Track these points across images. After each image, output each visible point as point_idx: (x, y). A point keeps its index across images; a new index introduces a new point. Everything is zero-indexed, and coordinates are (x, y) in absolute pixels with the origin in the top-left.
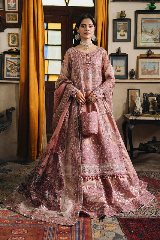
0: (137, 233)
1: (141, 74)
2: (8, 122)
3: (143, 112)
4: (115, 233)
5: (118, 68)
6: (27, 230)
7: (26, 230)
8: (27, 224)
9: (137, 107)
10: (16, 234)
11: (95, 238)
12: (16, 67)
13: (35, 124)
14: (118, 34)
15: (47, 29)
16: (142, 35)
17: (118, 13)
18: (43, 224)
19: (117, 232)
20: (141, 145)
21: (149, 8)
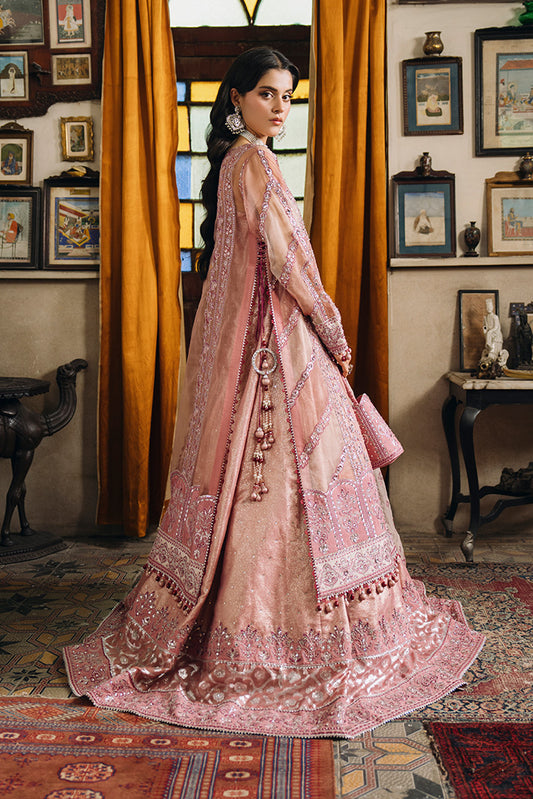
0: (490, 775)
1: (501, 237)
2: (65, 407)
3: (511, 364)
4: (415, 776)
5: (423, 222)
6: (113, 767)
7: (109, 768)
8: (113, 745)
9: (489, 349)
10: (74, 782)
11: (344, 793)
12: (87, 226)
13: (137, 413)
14: (421, 108)
15: (188, 103)
16: (500, 109)
17: (418, 40)
18: (169, 746)
19: (420, 774)
20: (507, 476)
21: (521, 22)
